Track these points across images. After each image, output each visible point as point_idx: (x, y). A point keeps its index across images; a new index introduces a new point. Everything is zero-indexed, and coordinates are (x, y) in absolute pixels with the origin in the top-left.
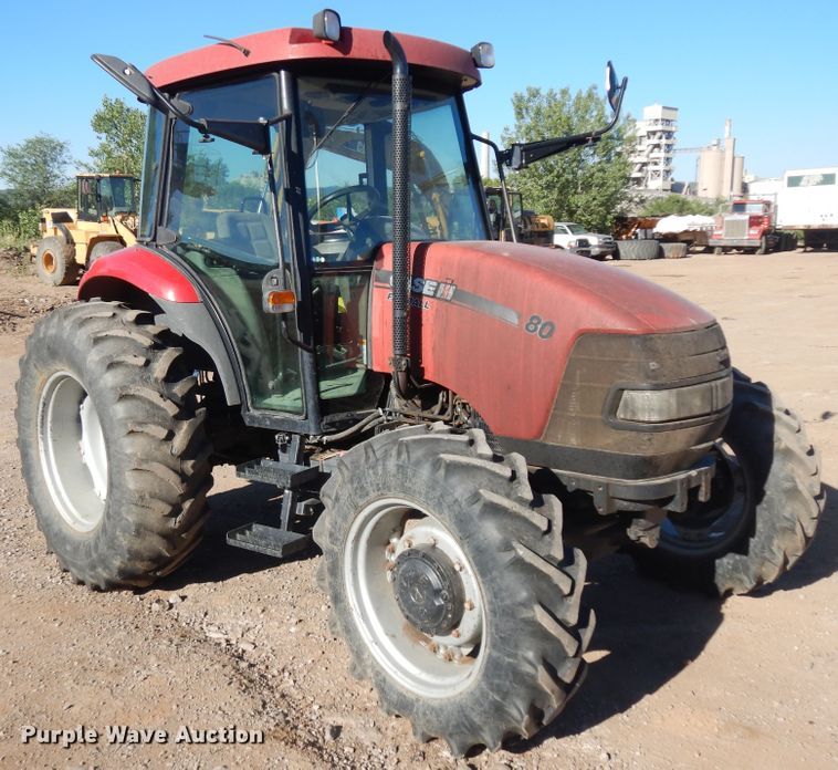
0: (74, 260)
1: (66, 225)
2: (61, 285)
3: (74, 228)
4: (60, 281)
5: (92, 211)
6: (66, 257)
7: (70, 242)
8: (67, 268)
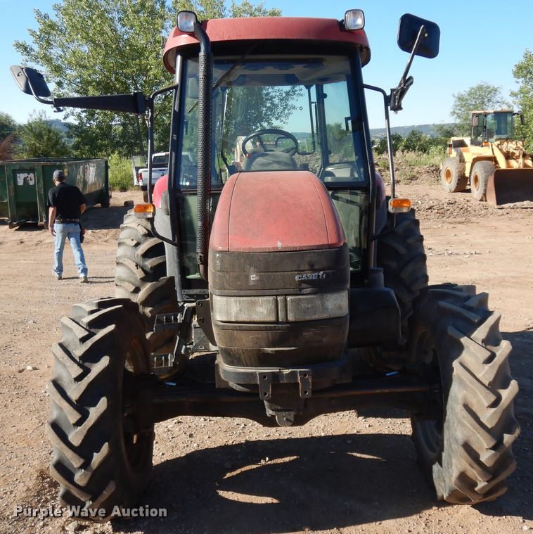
0: (464, 174)
1: (461, 149)
2: (454, 192)
3: (467, 151)
4: (453, 189)
5: (480, 139)
6: (459, 172)
7: (462, 161)
8: (459, 180)
